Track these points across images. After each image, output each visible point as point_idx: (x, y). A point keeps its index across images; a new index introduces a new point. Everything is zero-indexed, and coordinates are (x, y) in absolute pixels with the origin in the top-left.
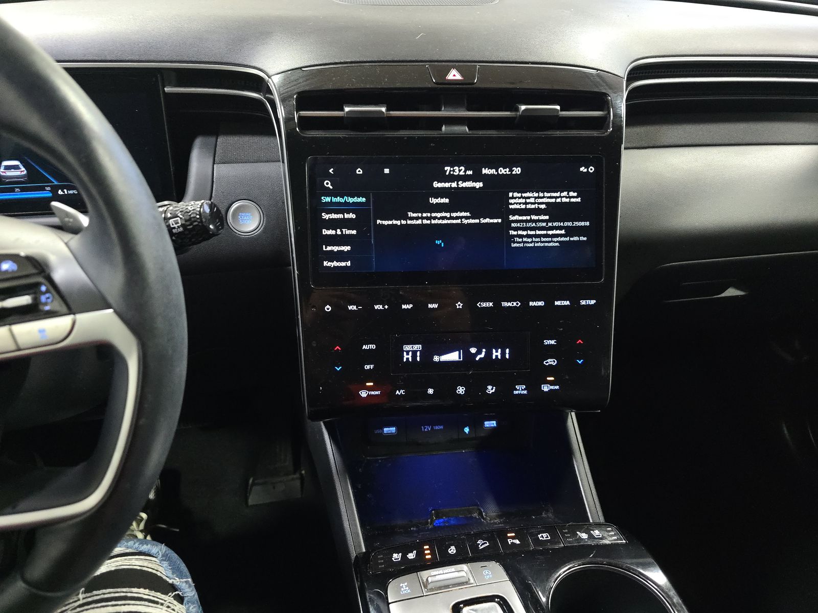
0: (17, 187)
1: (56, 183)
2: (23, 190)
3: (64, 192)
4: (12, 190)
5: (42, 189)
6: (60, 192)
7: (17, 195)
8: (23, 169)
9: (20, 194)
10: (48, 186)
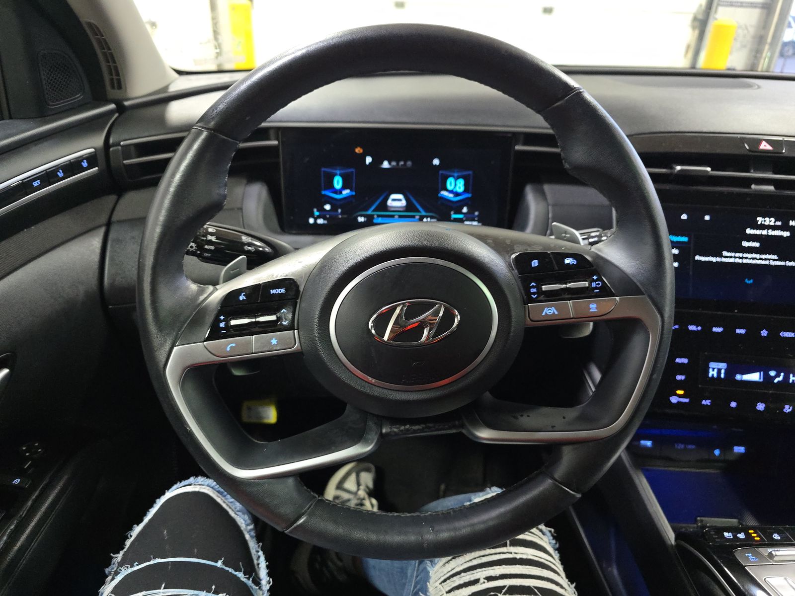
0: (396, 215)
1: (424, 213)
2: (400, 217)
3: (428, 220)
4: (393, 216)
6: (425, 220)
8: (404, 202)
10: (417, 215)
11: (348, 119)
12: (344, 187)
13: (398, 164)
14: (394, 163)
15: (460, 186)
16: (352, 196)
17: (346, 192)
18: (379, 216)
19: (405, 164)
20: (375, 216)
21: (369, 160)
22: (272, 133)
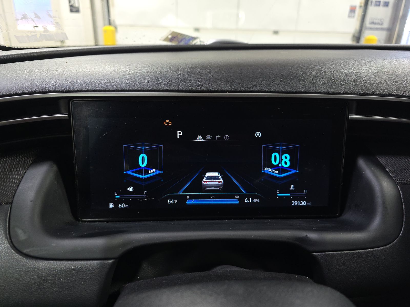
0: (213, 195)
1: (245, 193)
2: (217, 197)
3: (249, 200)
4: (208, 197)
5: (233, 197)
6: (246, 200)
7: (212, 201)
8: (221, 180)
9: (214, 201)
10: (237, 195)
11: (154, 88)
12: (150, 166)
13: (213, 138)
14: (209, 137)
15: (286, 161)
16: (160, 174)
17: (153, 172)
18: (192, 197)
19: (222, 138)
20: (188, 197)
21: (179, 134)
22: (62, 105)
